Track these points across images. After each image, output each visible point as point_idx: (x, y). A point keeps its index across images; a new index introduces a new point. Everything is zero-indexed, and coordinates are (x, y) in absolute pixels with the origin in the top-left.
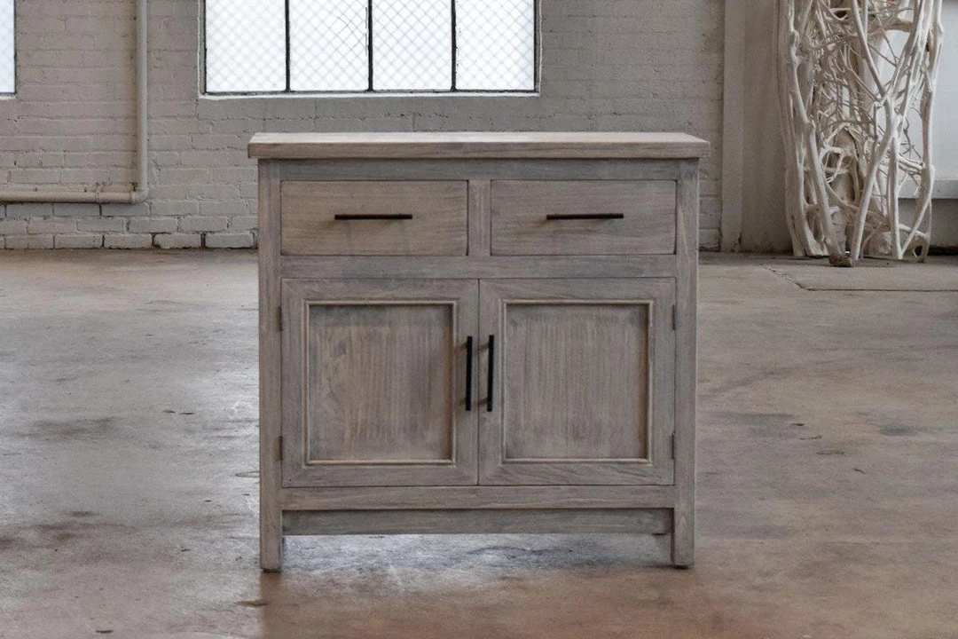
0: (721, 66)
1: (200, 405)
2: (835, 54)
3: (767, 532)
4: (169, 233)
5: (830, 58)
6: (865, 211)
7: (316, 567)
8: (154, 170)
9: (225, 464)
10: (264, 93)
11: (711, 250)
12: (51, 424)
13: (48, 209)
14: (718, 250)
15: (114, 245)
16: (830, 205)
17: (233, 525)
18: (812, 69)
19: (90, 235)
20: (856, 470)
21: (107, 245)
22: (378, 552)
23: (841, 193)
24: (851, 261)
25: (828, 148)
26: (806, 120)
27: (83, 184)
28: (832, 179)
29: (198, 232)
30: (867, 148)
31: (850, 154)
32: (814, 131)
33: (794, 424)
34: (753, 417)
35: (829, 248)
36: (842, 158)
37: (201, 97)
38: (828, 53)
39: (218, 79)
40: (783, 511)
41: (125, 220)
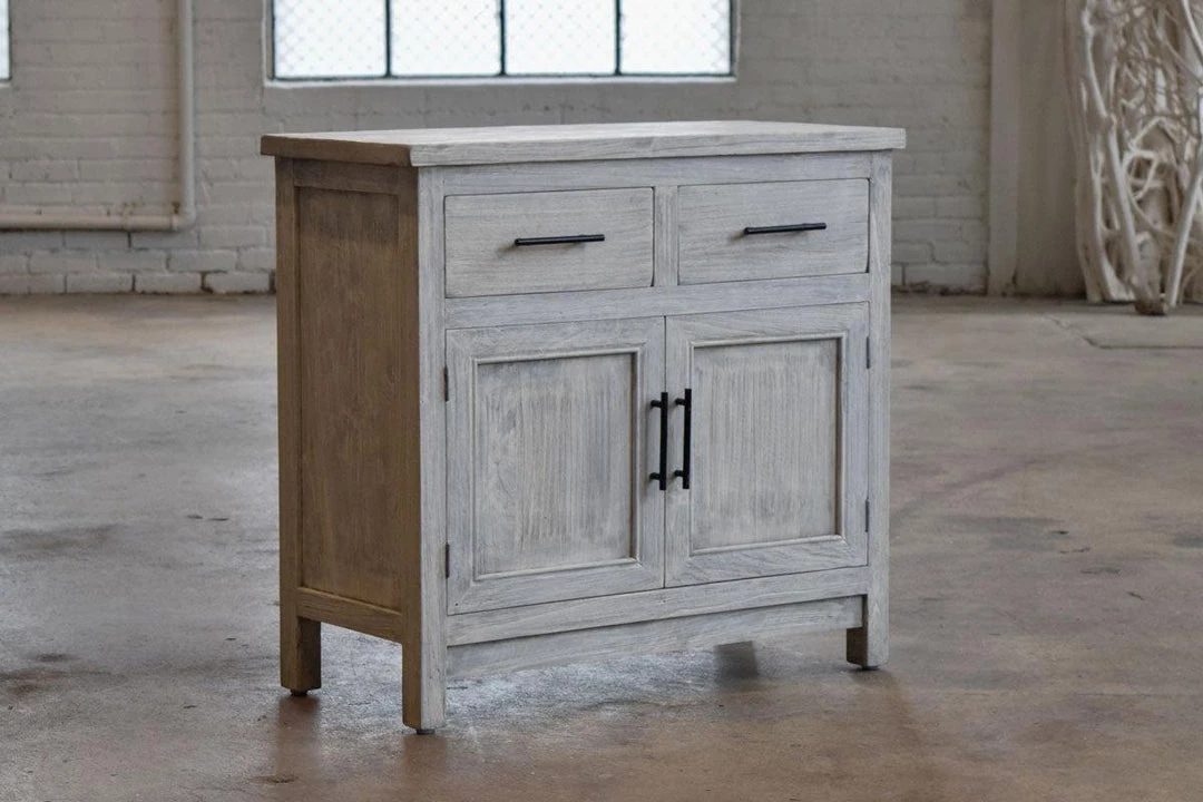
0: (988, 40)
1: (238, 508)
2: (1145, 22)
3: (997, 680)
4: (225, 272)
5: (1136, 29)
6: (1185, 239)
7: (368, 729)
8: (204, 185)
9: (261, 589)
10: (355, 78)
11: (974, 293)
12: (27, 534)
13: (56, 239)
14: (984, 293)
15: (149, 288)
16: (1138, 231)
17: (260, 672)
18: (1113, 44)
19: (115, 275)
20: (1132, 594)
21: (139, 287)
22: (456, 708)
23: (1153, 215)
24: (1165, 308)
25: (1135, 151)
26: (1103, 112)
27: (104, 204)
28: (1140, 195)
29: (263, 270)
30: (1188, 152)
31: (1165, 160)
32: (1114, 128)
33: (1054, 532)
34: (998, 523)
35: (1136, 290)
36: (1154, 165)
37: (268, 84)
38: (1135, 20)
39: (291, 59)
40: (1023, 651)
41: (163, 254)
